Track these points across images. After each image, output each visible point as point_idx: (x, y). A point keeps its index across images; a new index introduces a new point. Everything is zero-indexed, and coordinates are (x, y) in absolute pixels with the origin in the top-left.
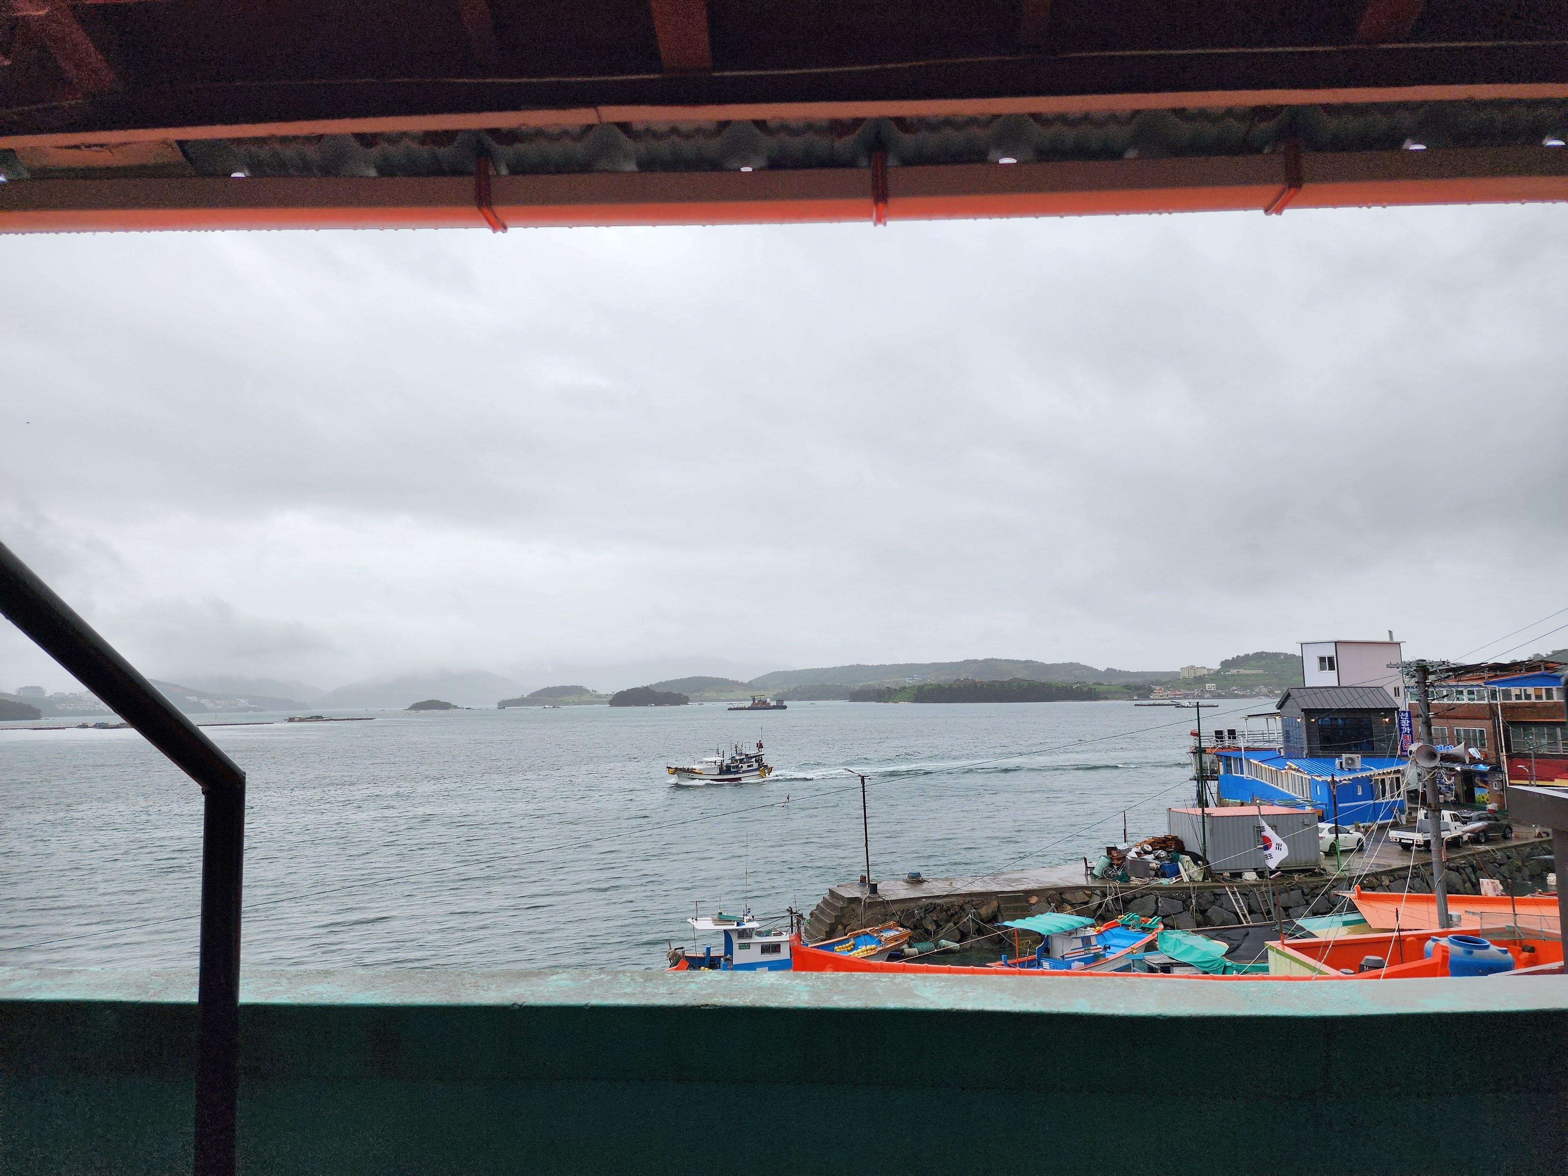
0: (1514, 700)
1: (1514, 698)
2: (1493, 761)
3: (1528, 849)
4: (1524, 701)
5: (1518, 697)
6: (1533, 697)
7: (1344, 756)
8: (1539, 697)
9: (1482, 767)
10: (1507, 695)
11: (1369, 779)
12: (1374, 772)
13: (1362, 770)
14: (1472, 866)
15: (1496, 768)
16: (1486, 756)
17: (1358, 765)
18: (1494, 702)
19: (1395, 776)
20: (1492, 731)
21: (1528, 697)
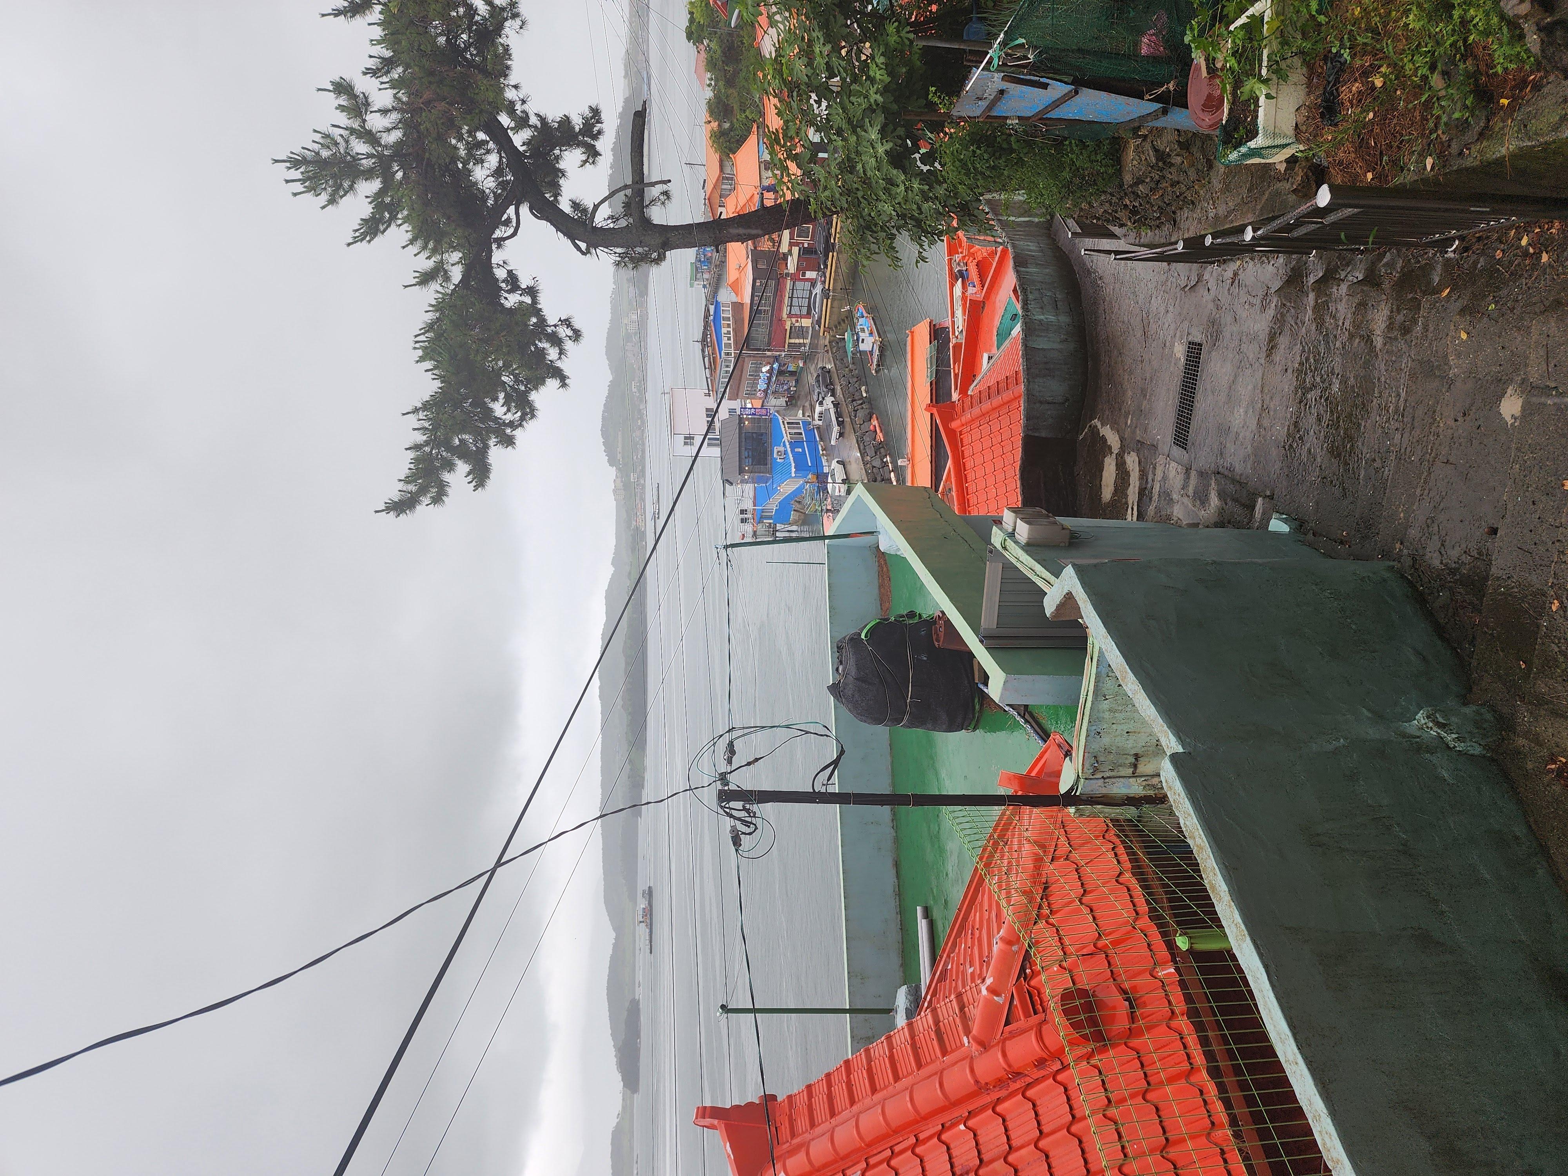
0: (732, 341)
1: (729, 342)
2: (772, 360)
3: (837, 362)
4: (732, 335)
5: (729, 339)
6: (729, 329)
7: (775, 456)
8: (729, 326)
9: (776, 366)
10: (728, 346)
11: (790, 443)
12: (786, 438)
13: (784, 446)
14: (853, 401)
15: (776, 359)
16: (769, 363)
17: (782, 449)
18: (733, 354)
19: (786, 426)
20: (752, 358)
21: (729, 333)
